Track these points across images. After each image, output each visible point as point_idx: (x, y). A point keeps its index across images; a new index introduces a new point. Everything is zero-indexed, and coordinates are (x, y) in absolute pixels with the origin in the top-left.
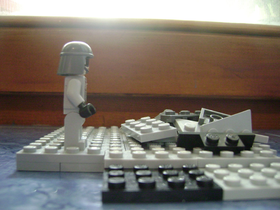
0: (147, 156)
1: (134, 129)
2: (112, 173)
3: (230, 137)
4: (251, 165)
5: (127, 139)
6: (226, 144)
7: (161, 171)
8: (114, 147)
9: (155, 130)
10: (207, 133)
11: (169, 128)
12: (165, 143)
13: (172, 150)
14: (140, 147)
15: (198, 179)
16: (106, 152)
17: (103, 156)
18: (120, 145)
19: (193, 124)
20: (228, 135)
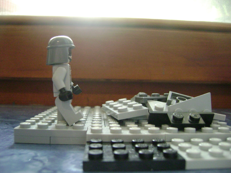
0: (123, 131)
1: (113, 108)
2: (92, 146)
3: (193, 115)
4: (210, 139)
5: (107, 117)
6: (189, 121)
7: (134, 144)
8: (95, 124)
9: (130, 110)
10: (173, 112)
11: (142, 108)
12: (138, 120)
13: (144, 126)
14: (117, 124)
15: (165, 151)
16: (88, 128)
17: (86, 132)
18: (100, 122)
19: (162, 105)
20: (191, 114)
